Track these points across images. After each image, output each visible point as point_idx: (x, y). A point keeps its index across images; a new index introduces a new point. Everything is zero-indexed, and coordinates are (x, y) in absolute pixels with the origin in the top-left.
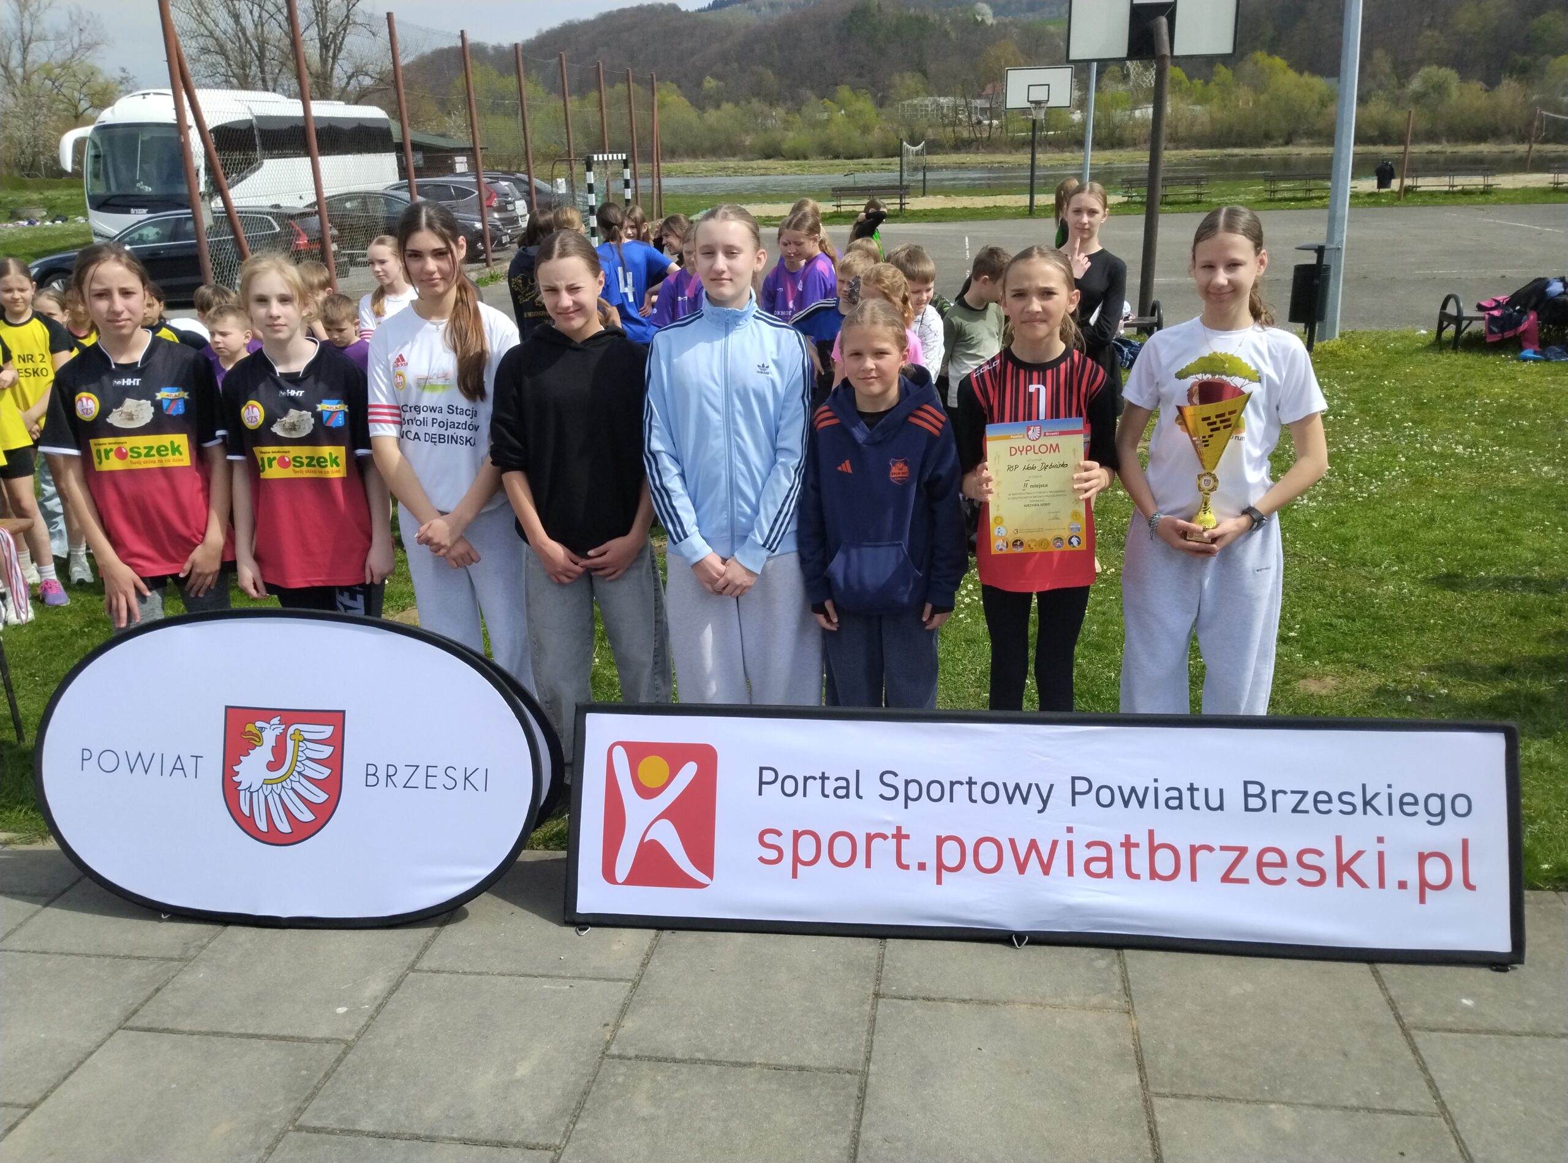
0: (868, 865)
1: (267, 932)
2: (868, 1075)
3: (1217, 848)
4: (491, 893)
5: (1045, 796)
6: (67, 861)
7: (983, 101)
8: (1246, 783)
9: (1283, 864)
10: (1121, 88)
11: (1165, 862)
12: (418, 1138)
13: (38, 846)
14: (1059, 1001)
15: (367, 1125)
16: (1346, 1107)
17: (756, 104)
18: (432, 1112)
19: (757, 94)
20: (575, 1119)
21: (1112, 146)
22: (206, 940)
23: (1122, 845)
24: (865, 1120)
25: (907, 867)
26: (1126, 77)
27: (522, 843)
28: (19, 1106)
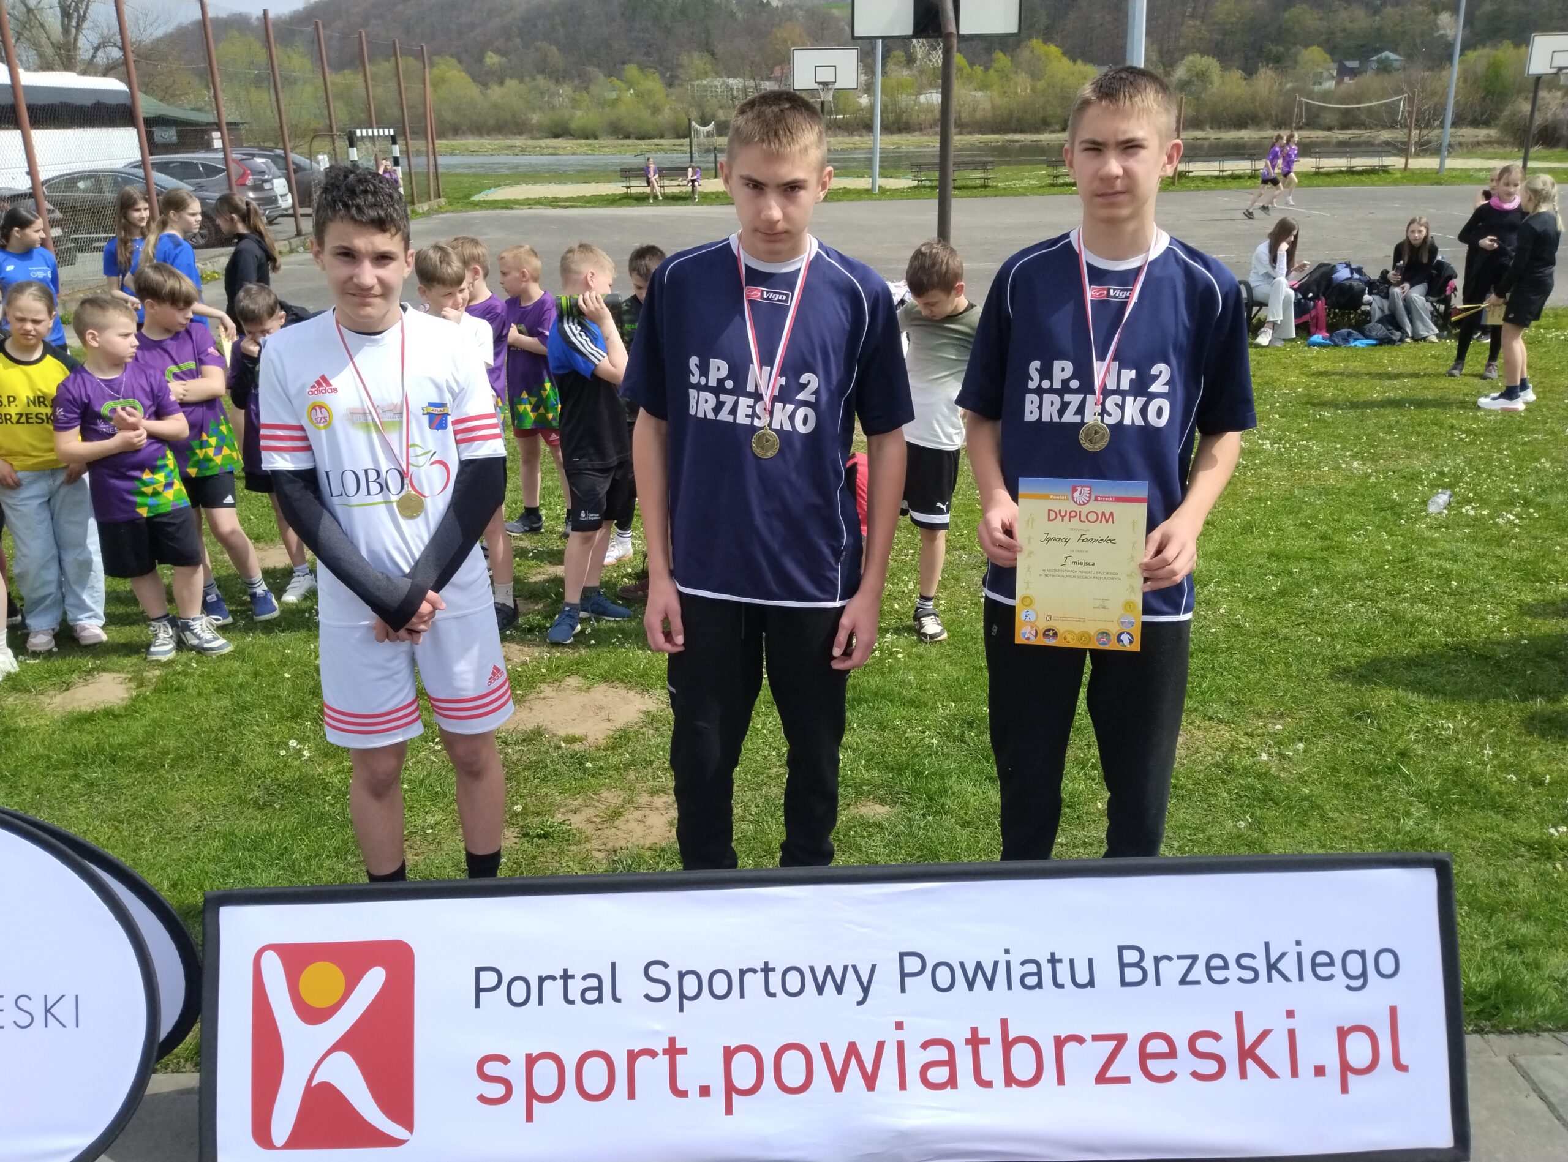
0: (632, 1094)
3: (1089, 1038)
5: (865, 981)
7: (772, 83)
8: (1121, 949)
9: (1172, 1053)
10: (906, 73)
11: (1023, 1061)
17: (541, 81)
19: (542, 71)
21: (900, 131)
23: (968, 1042)
25: (684, 1094)
26: (910, 60)
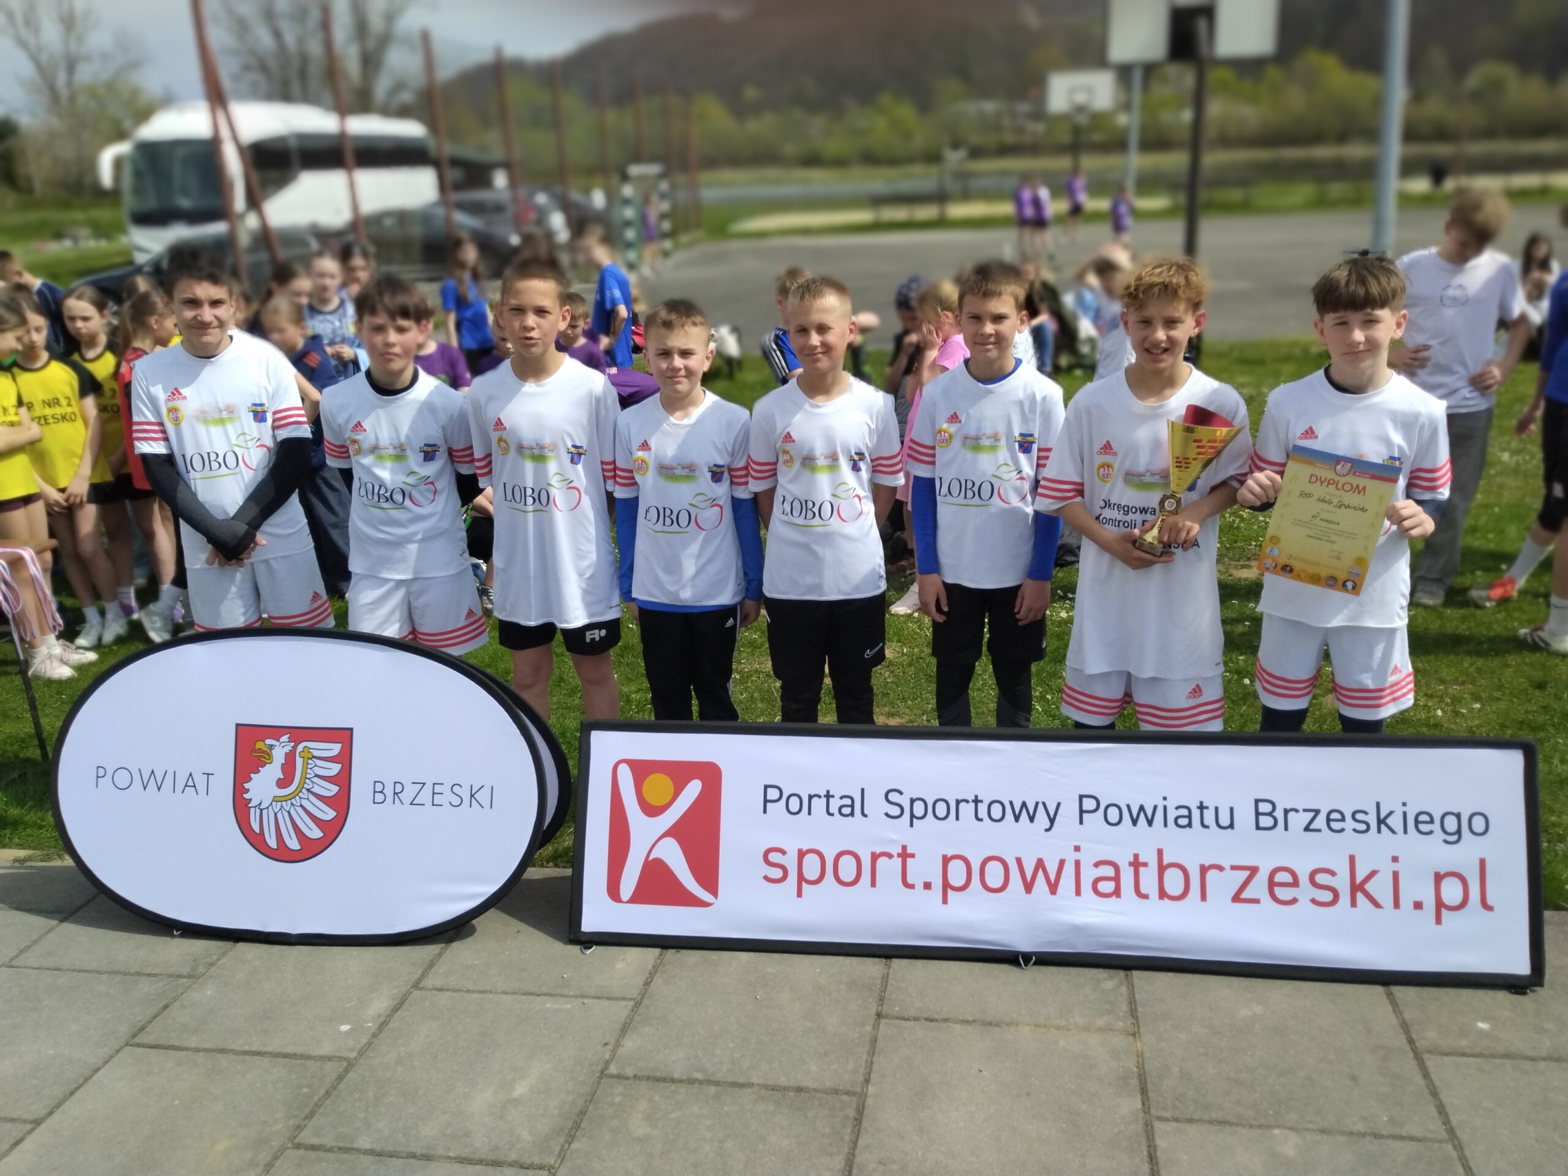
0: (873, 884)
1: (276, 949)
2: (866, 1096)
3: (1228, 868)
4: (497, 909)
5: (1052, 814)
6: (82, 878)
8: (1257, 801)
9: (1295, 883)
11: (1174, 882)
12: (413, 1156)
13: (57, 863)
14: (1063, 1023)
15: (364, 1143)
16: (1352, 1133)
18: (429, 1132)
19: (797, 103)
20: (571, 1138)
22: (215, 957)
23: (1131, 864)
24: (861, 1142)
25: (912, 887)
26: (1168, 81)
27: (527, 861)
28: (25, 1121)
